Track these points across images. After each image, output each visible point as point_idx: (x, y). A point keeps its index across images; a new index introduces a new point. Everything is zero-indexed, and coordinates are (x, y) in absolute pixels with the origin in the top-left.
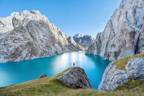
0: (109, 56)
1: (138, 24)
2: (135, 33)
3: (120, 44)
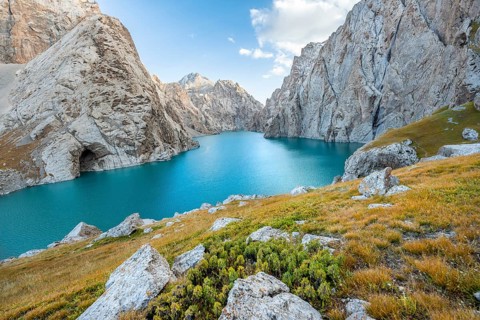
0: (335, 135)
1: (378, 84)
2: (375, 97)
3: (353, 113)
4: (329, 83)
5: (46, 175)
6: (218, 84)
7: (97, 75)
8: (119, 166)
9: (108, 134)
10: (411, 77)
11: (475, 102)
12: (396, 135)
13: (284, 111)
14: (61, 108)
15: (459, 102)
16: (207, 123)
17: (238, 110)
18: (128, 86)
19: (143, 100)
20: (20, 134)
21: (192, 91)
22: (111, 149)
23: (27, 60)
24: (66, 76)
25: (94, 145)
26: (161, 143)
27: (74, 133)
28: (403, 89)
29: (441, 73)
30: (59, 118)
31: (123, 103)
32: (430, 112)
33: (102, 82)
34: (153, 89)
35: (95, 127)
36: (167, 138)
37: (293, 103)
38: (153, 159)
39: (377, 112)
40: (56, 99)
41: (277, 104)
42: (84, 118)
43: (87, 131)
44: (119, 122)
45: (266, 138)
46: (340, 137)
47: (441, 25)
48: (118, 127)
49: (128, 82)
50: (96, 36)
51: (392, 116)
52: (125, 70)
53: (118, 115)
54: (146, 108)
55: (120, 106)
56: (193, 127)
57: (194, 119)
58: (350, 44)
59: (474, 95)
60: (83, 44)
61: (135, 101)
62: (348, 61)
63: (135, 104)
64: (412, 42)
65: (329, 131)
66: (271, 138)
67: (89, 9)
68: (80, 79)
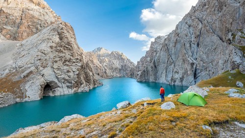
0: (175, 82)
1: (194, 57)
2: (193, 64)
3: (183, 71)
4: (170, 55)
5: (26, 97)
6: (112, 53)
7: (58, 48)
8: (62, 94)
9: (59, 77)
10: (210, 55)
11: (240, 69)
12: (205, 83)
13: (147, 68)
14: (39, 63)
15: (233, 69)
16: (105, 72)
17: (122, 66)
18: (72, 53)
19: (78, 60)
20: (16, 75)
21: (99, 56)
22: (59, 84)
23: (23, 39)
24: (43, 48)
25: (51, 82)
26: (84, 82)
27: (43, 76)
28: (207, 60)
29: (223, 54)
30: (37, 68)
31: (68, 62)
32: (220, 73)
33: (60, 51)
34: (81, 55)
35: (53, 73)
36: (88, 80)
37: (152, 64)
38: (79, 91)
39: (196, 71)
40: (36, 59)
41: (143, 64)
42: (49, 68)
43: (49, 75)
44: (65, 71)
45: (138, 82)
46: (178, 83)
47: (220, 33)
48: (65, 73)
49: (72, 52)
50: (60, 31)
51: (203, 73)
52: (71, 46)
53: (65, 67)
54: (79, 64)
55: (67, 63)
56: (98, 74)
57: (99, 70)
58: (178, 38)
59: (239, 66)
60: (53, 34)
61: (74, 61)
62: (178, 46)
63: (74, 62)
64: (208, 39)
65: (172, 80)
66: (141, 82)
67: (56, 19)
68: (49, 50)
